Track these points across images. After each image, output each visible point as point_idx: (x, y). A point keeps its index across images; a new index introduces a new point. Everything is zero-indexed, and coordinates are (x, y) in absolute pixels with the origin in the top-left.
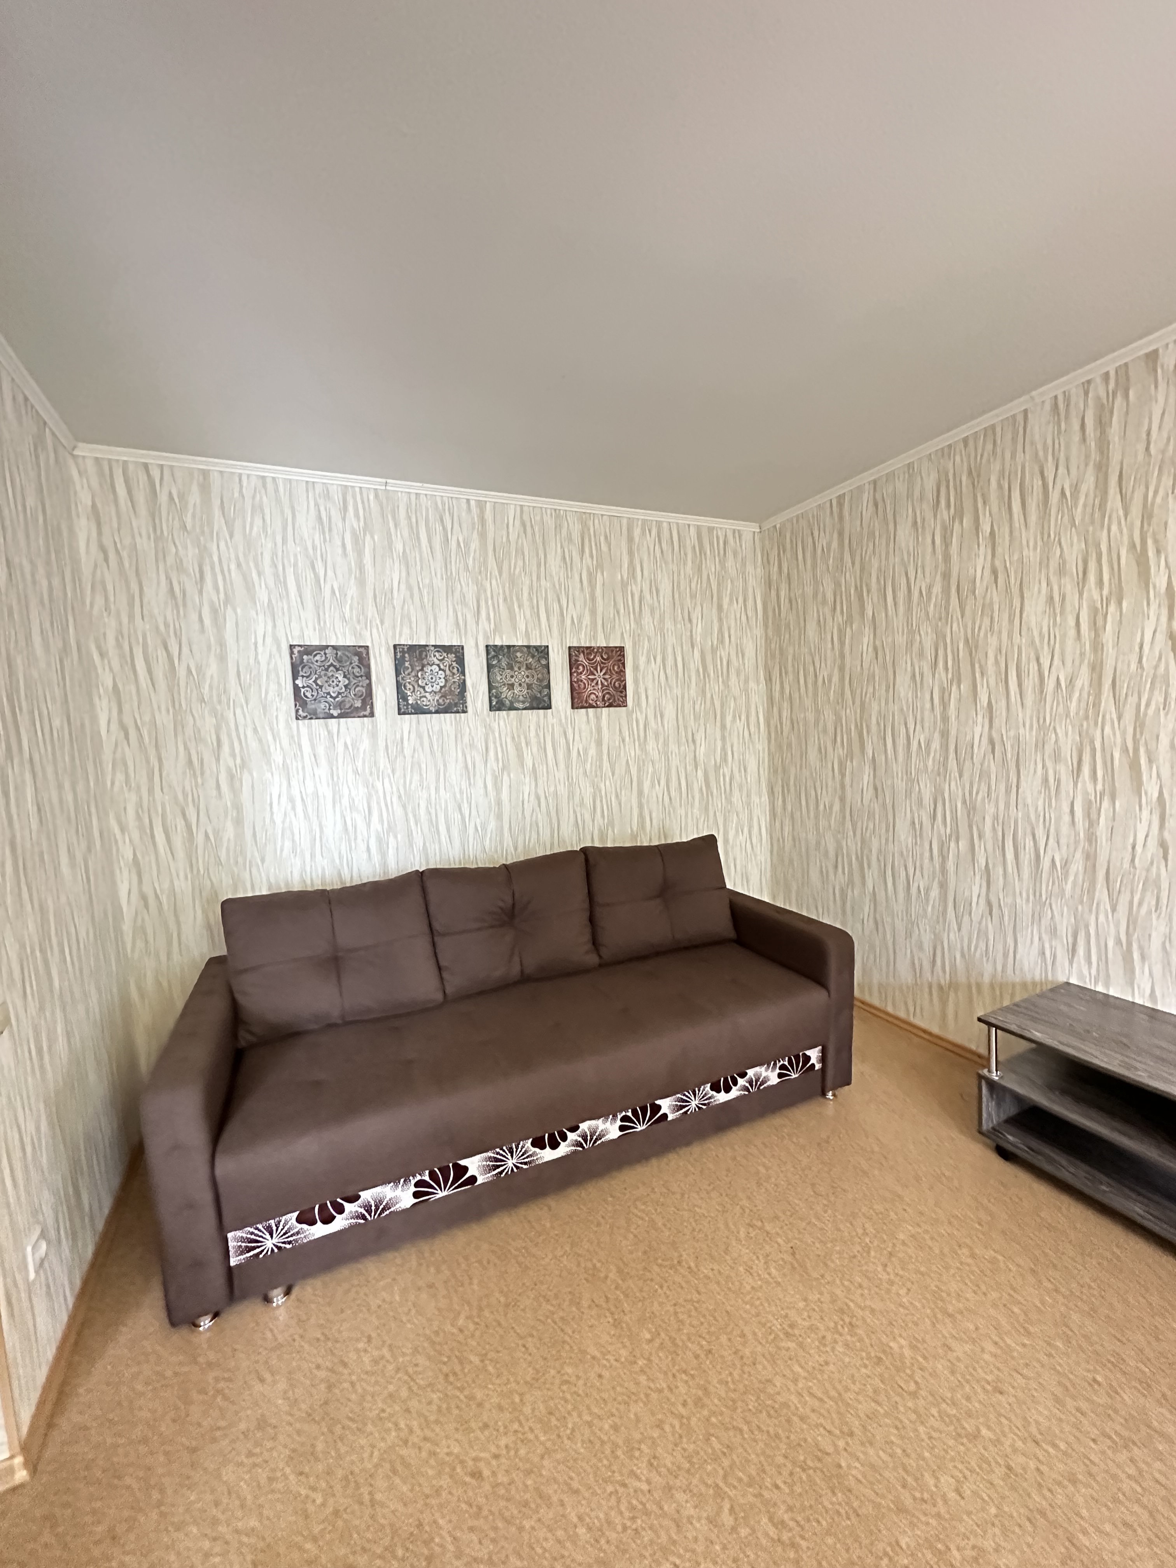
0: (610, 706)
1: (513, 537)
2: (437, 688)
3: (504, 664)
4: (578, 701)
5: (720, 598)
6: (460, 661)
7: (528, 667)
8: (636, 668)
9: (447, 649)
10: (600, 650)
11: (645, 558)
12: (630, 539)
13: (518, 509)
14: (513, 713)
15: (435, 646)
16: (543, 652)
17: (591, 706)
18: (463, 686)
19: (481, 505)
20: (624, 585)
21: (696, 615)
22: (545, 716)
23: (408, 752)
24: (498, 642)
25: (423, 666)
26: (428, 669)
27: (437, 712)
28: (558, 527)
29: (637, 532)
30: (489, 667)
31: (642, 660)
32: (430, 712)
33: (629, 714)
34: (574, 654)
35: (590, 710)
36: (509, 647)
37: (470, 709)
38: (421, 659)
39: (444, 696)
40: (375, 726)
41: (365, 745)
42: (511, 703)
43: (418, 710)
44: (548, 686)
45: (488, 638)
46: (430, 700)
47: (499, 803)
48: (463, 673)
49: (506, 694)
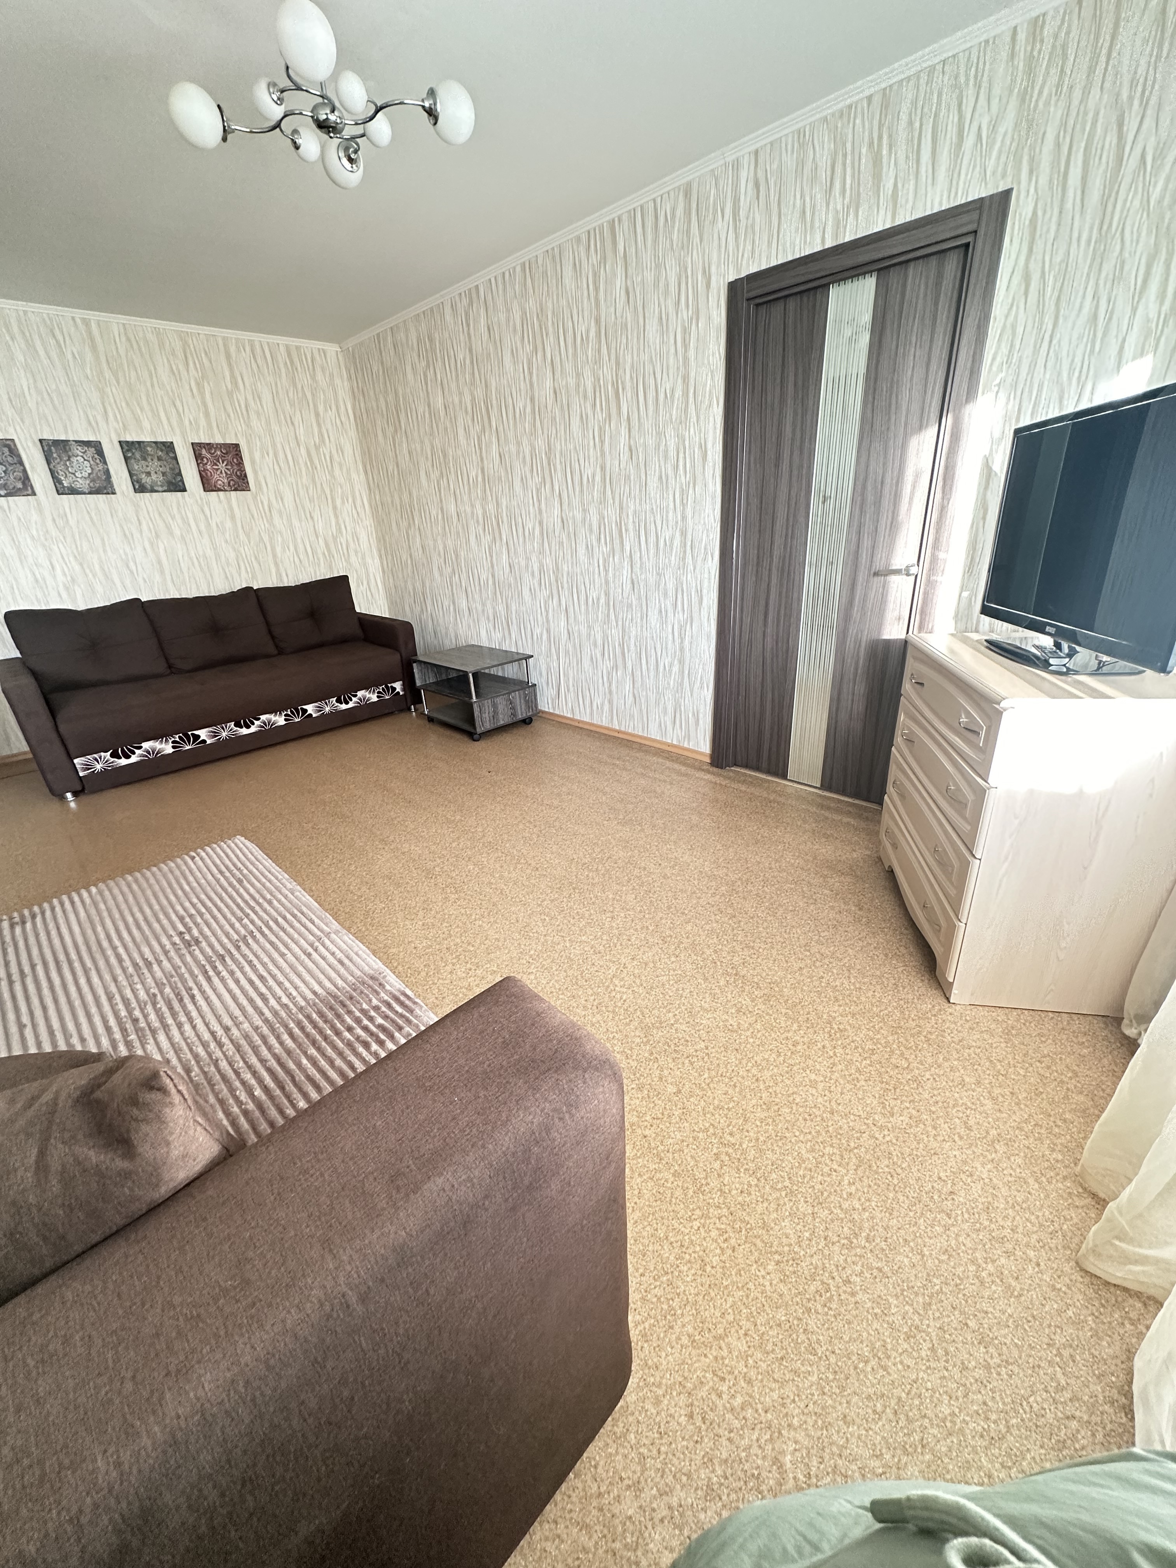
0: (236, 490)
1: (122, 352)
2: (86, 475)
3: (138, 455)
4: (208, 485)
5: (315, 406)
6: (100, 453)
7: (159, 459)
8: (253, 462)
9: (87, 444)
10: (220, 446)
11: (244, 371)
12: (228, 356)
13: (121, 326)
14: (154, 494)
15: (76, 441)
16: (169, 447)
17: (220, 490)
18: (107, 473)
19: (86, 322)
20: (230, 394)
21: (297, 419)
22: (183, 497)
23: (72, 522)
24: (129, 439)
25: (69, 457)
26: (74, 459)
27: (90, 493)
28: (161, 345)
29: (233, 349)
30: (126, 459)
31: (257, 455)
32: (84, 493)
33: (255, 498)
34: (197, 448)
35: (221, 493)
36: (139, 443)
37: (117, 491)
38: (66, 451)
39: (93, 481)
40: (39, 503)
41: (35, 517)
42: (152, 487)
43: (73, 491)
44: (180, 474)
45: (119, 435)
46: (82, 484)
47: (159, 562)
48: (105, 463)
49: (145, 479)
